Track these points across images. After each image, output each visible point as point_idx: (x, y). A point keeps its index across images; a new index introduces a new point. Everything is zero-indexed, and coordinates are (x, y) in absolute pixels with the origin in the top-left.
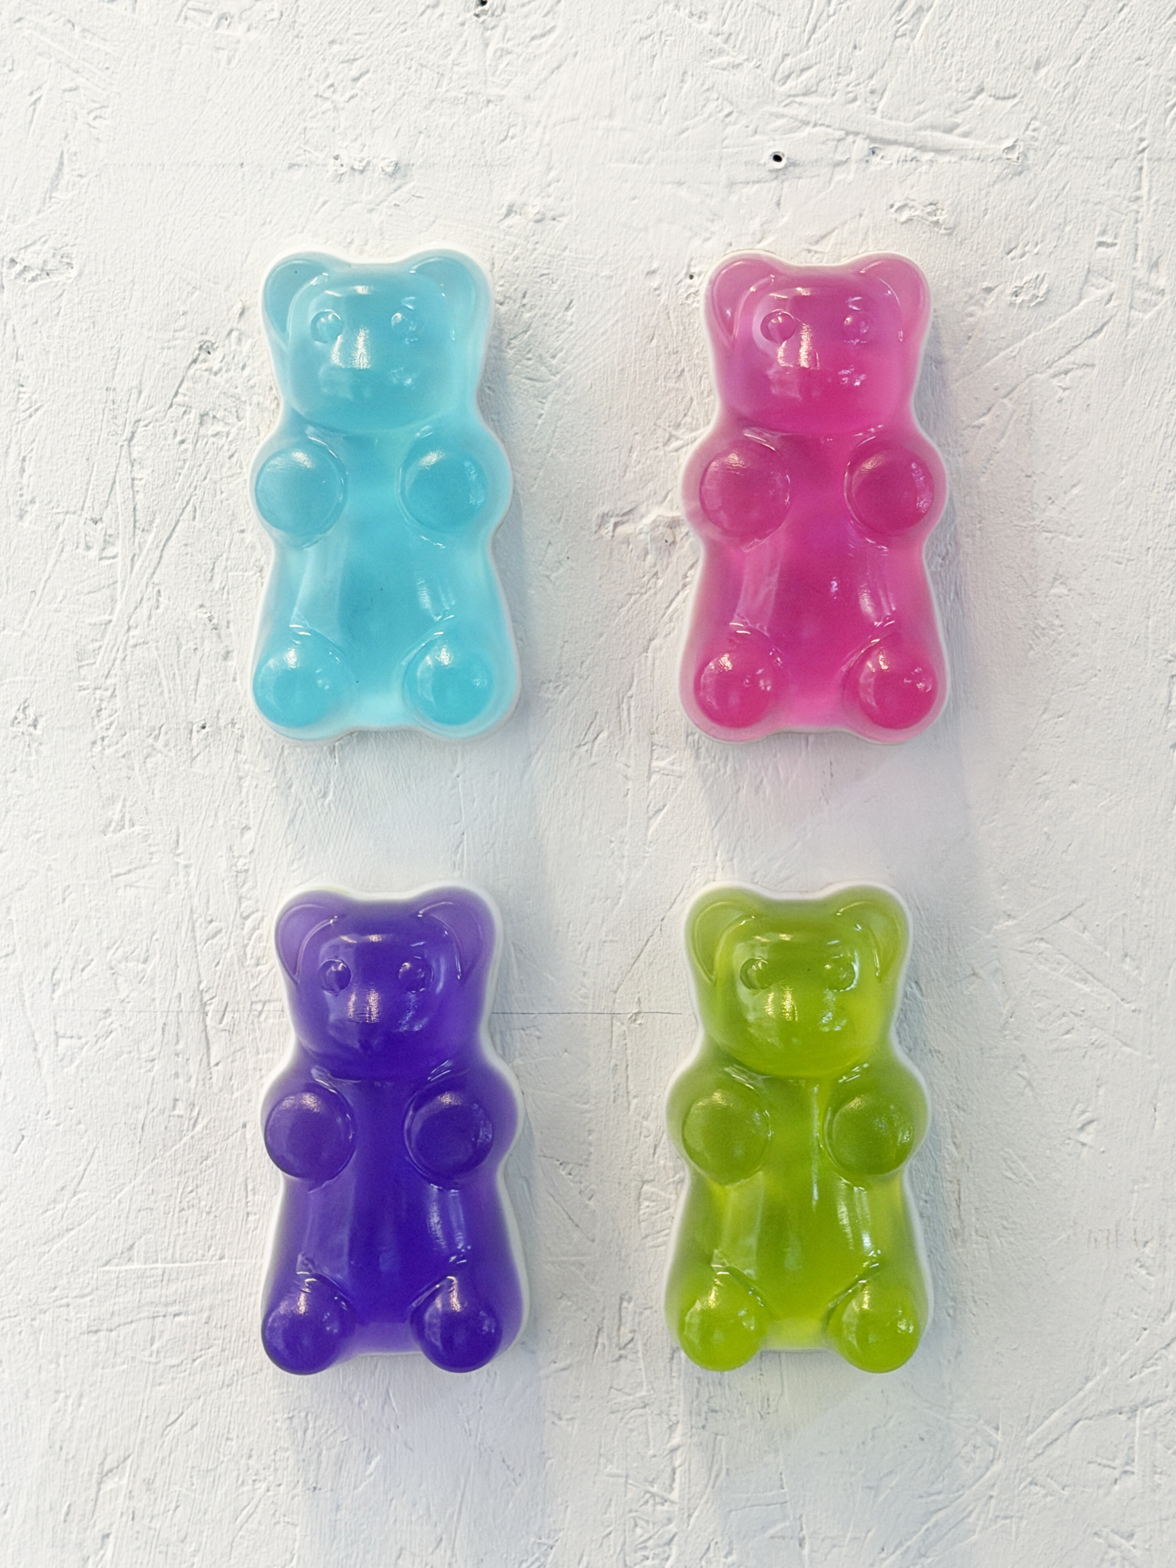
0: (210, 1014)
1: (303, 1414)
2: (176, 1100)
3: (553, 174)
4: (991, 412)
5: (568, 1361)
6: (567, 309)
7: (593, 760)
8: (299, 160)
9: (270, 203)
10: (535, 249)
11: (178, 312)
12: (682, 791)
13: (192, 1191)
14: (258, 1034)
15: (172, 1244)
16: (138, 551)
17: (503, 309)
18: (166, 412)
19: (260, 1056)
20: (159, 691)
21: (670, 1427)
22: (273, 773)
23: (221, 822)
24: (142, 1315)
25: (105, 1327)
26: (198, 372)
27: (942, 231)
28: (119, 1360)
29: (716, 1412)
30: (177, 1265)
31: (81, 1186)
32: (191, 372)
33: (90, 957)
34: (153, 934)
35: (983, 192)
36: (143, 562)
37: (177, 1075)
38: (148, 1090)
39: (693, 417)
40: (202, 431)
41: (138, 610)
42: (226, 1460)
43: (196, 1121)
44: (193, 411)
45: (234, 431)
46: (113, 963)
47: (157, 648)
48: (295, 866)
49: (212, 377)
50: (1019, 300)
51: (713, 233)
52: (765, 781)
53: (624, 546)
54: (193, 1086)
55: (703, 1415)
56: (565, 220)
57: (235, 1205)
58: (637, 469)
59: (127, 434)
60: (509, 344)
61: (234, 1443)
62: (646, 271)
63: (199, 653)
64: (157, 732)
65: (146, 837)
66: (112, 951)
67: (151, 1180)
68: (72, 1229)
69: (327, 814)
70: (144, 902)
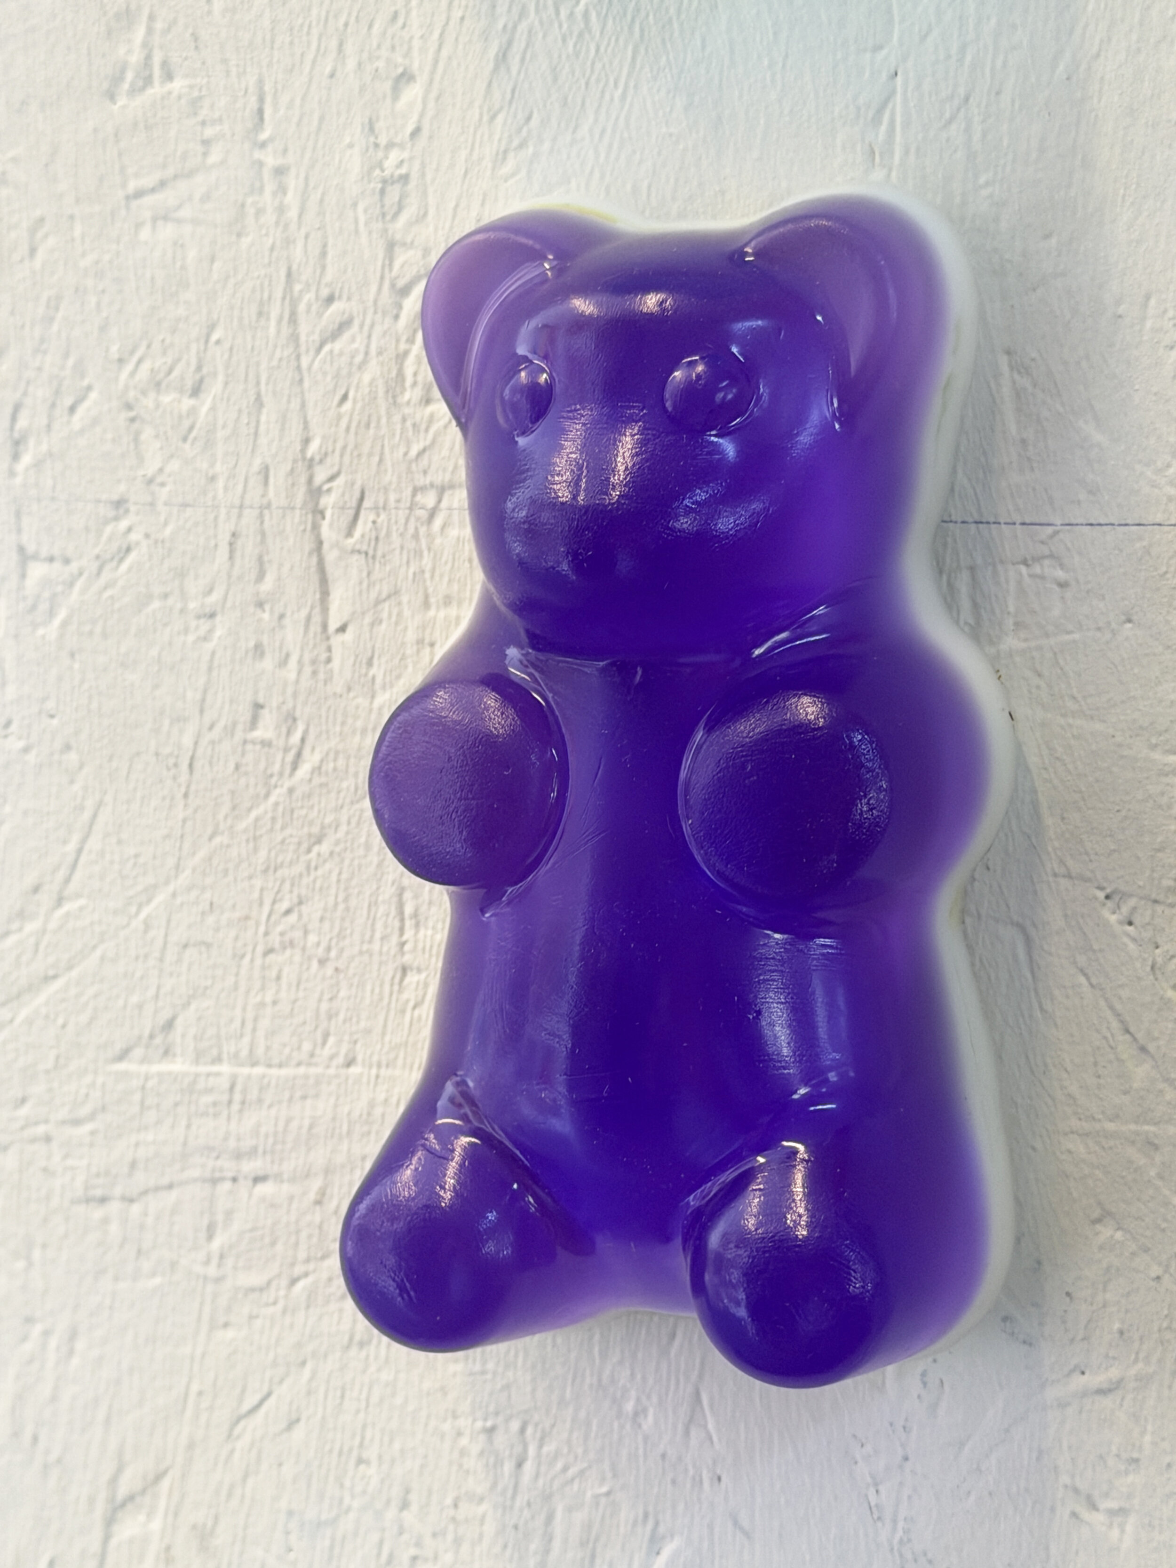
0: (328, 514)
1: (515, 1425)
2: (258, 707)
5: (1114, 1373)
13: (288, 912)
14: (427, 562)
15: (249, 1026)
19: (432, 613)
23: (351, 64)
24: (191, 1174)
25: (118, 1191)
28: (147, 1265)
30: (259, 1070)
31: (72, 887)
33: (86, 383)
34: (212, 327)
37: (259, 650)
38: (202, 680)
42: (356, 1504)
43: (299, 755)
46: (132, 394)
54: (293, 676)
57: (376, 946)
61: (372, 1471)
65: (195, 104)
66: (129, 367)
67: (209, 880)
68: (55, 977)
69: (581, 35)
70: (192, 254)
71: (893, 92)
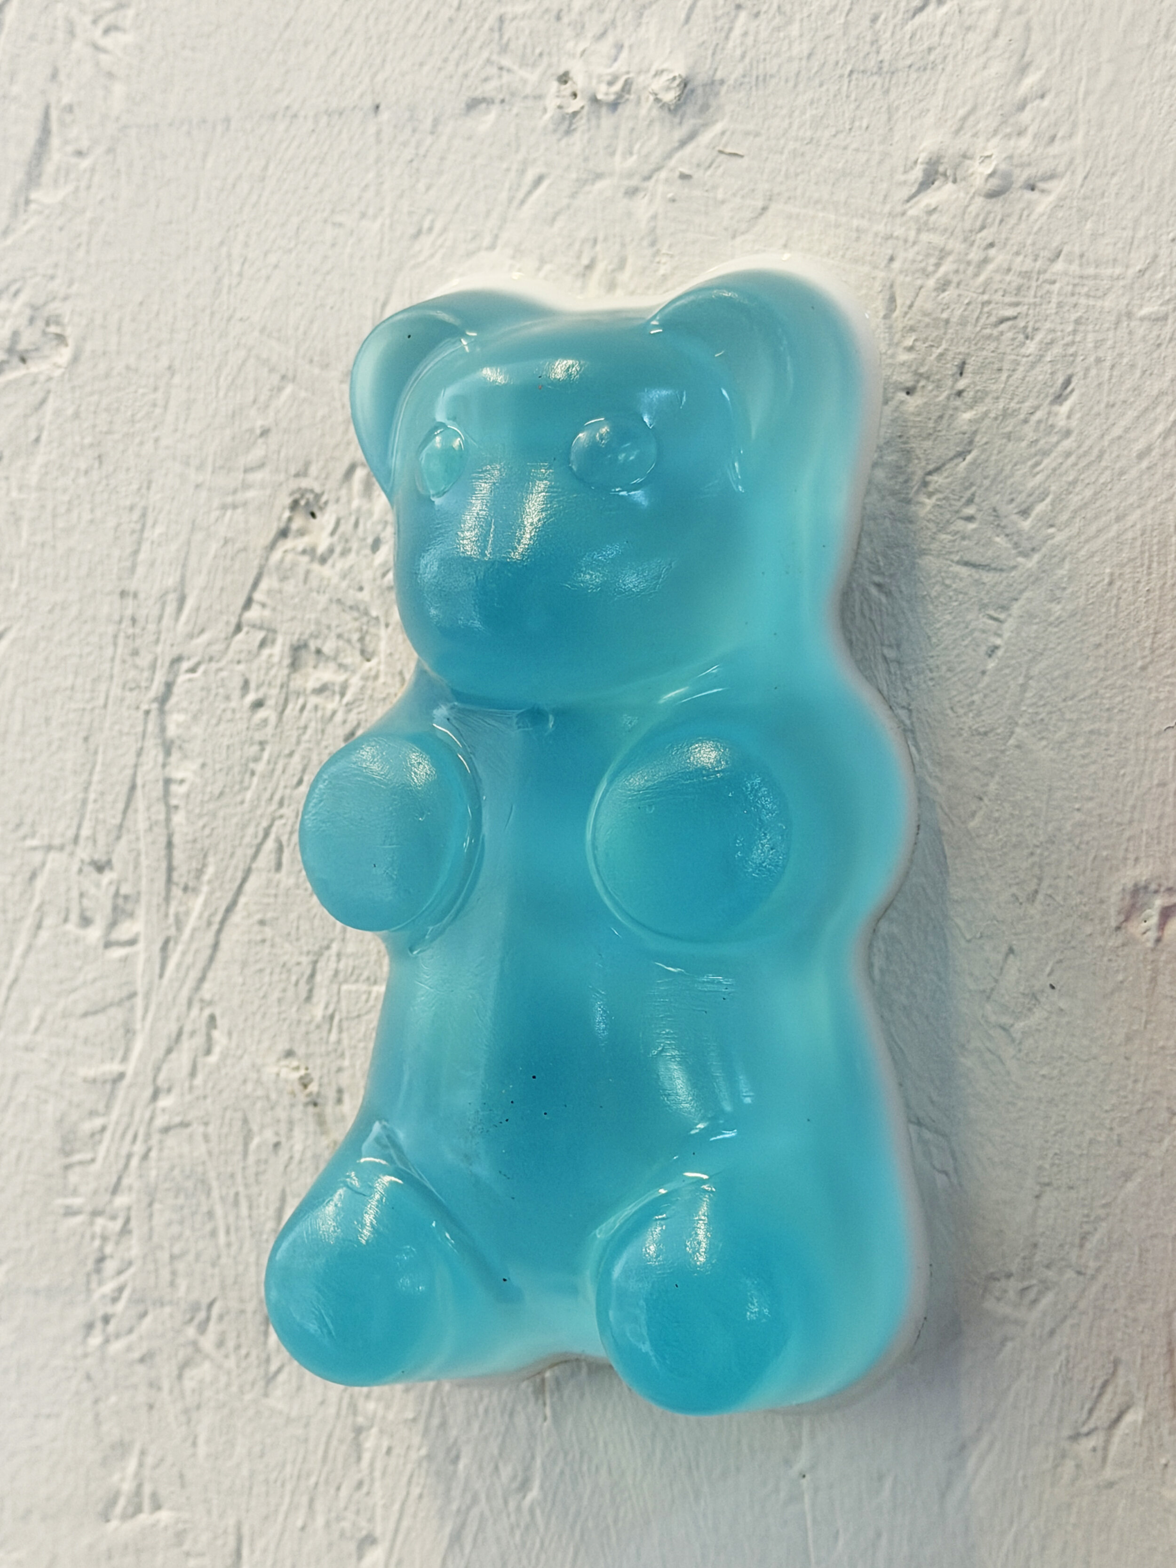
3: (1031, 80)
6: (1059, 398)
7: (1110, 1473)
8: (489, 89)
9: (428, 188)
10: (985, 261)
11: (251, 430)
16: (173, 931)
17: (913, 403)
18: (229, 639)
20: (208, 1227)
26: (289, 557)
32: (277, 555)
36: (184, 953)
40: (297, 682)
41: (173, 1056)
44: (280, 640)
45: (355, 682)
47: (206, 1138)
49: (316, 567)
56: (1057, 187)
59: (157, 688)
60: (925, 484)
63: (284, 1155)
64: (202, 1315)
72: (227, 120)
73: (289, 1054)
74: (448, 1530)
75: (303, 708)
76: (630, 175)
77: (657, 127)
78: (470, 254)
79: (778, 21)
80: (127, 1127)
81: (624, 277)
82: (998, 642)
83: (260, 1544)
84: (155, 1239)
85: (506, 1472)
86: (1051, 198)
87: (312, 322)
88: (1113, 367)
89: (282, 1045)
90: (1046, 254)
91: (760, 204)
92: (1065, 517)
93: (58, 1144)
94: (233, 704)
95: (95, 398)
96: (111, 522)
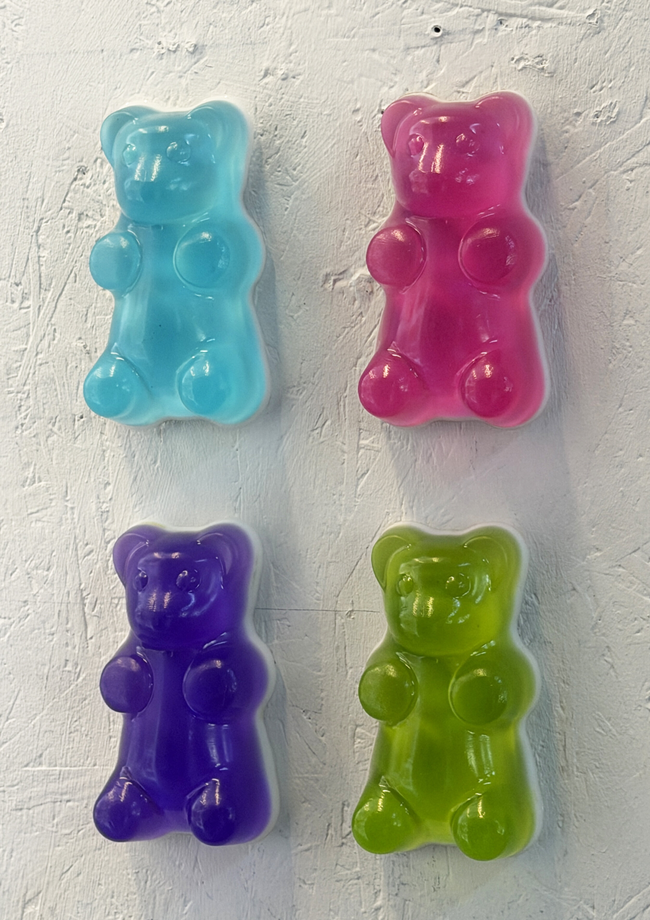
0: (87, 605)
1: (144, 871)
2: (67, 661)
3: (293, 47)
4: (581, 199)
5: (309, 845)
6: (303, 137)
7: (322, 439)
8: (137, 46)
9: (119, 75)
10: (282, 98)
11: (64, 148)
12: (379, 460)
13: (76, 721)
14: (115, 619)
15: (65, 755)
16: (41, 303)
17: (263, 138)
18: (58, 212)
19: (117, 633)
20: (55, 393)
21: (376, 893)
22: (123, 448)
23: (92, 480)
24: (48, 800)
25: (25, 807)
26: (77, 187)
27: (547, 75)
28: (35, 829)
29: (405, 884)
30: (68, 768)
31: (11, 715)
32: (73, 186)
33: (15, 567)
34: (53, 551)
35: (574, 47)
36: (45, 310)
37: (67, 644)
38: (50, 653)
39: (383, 207)
40: (80, 224)
41: (43, 342)
42: (98, 897)
43: (79, 675)
44: (75, 212)
45: (99, 224)
46: (29, 570)
47: (54, 367)
48: (137, 509)
49: (85, 189)
50: (599, 120)
51: (396, 82)
52: (433, 454)
53: (340, 296)
54: (77, 652)
55: (397, 886)
56: (301, 78)
57: (102, 731)
58: (348, 243)
59: (35, 228)
60: (266, 162)
61: (103, 887)
62: (353, 109)
63: (79, 370)
64: (54, 421)
65: (47, 489)
66: (29, 562)
67: (52, 713)
68: (6, 742)
69: (156, 475)
70: (47, 531)
71: (240, 493)
72: (55, 54)
73: (80, 338)
74: (132, 477)
75: (82, 233)
76: (180, 72)
77: (187, 58)
78: (132, 95)
79: (221, 29)
80: (28, 365)
81: (178, 102)
82: (288, 206)
83: (73, 489)
84: (38, 399)
85: (149, 459)
86: (299, 81)
87: (83, 115)
88: (317, 128)
89: (78, 336)
90: (299, 96)
91: (218, 81)
92: (306, 170)
93: (5, 371)
94: (60, 232)
95: (13, 139)
96: (20, 177)
